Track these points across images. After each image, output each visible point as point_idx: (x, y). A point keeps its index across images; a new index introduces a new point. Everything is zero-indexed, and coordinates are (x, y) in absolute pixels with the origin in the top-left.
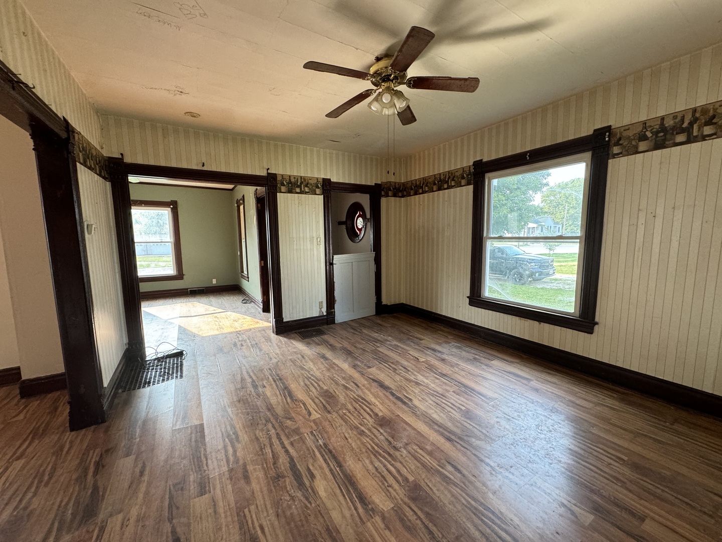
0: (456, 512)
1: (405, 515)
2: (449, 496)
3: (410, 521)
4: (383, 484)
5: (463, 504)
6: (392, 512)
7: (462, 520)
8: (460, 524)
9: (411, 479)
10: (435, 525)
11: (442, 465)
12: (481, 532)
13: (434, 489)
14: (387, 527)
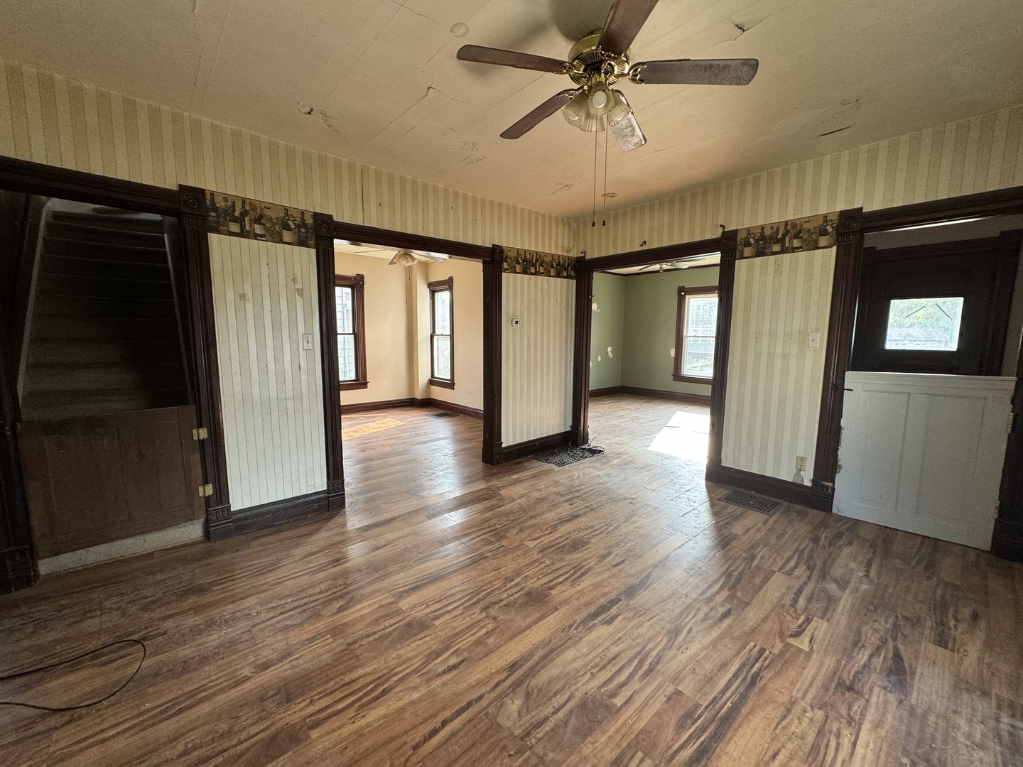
0: (386, 659)
1: (391, 618)
2: (410, 655)
3: (385, 621)
4: (431, 601)
5: (395, 668)
6: (397, 608)
7: (375, 663)
8: (371, 661)
9: (437, 623)
10: (375, 640)
11: (459, 652)
12: (356, 680)
13: (420, 642)
14: (380, 607)
